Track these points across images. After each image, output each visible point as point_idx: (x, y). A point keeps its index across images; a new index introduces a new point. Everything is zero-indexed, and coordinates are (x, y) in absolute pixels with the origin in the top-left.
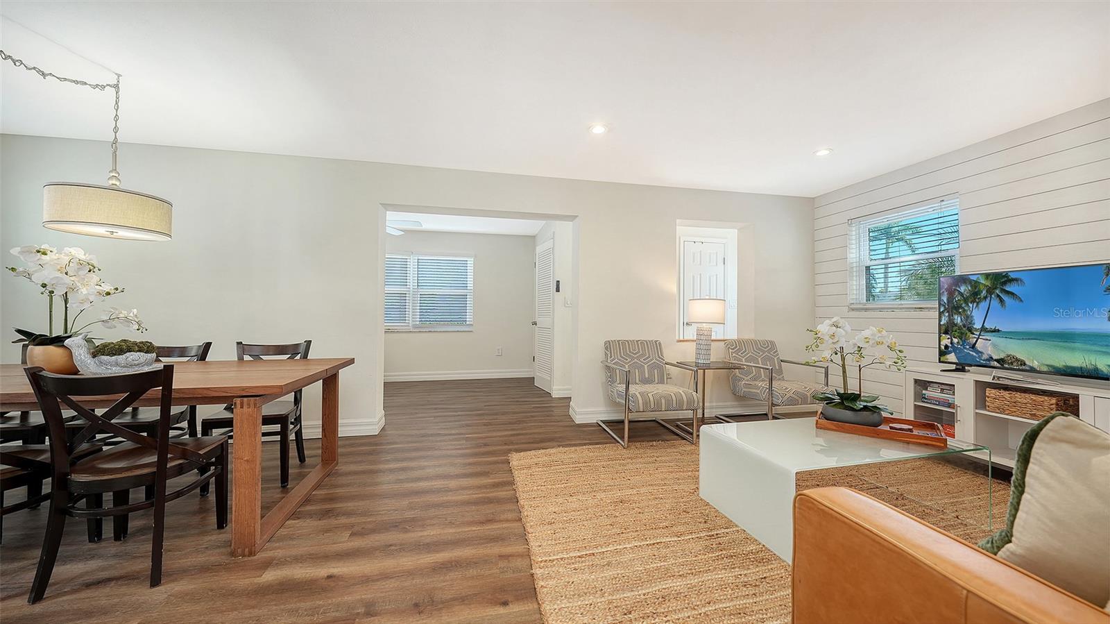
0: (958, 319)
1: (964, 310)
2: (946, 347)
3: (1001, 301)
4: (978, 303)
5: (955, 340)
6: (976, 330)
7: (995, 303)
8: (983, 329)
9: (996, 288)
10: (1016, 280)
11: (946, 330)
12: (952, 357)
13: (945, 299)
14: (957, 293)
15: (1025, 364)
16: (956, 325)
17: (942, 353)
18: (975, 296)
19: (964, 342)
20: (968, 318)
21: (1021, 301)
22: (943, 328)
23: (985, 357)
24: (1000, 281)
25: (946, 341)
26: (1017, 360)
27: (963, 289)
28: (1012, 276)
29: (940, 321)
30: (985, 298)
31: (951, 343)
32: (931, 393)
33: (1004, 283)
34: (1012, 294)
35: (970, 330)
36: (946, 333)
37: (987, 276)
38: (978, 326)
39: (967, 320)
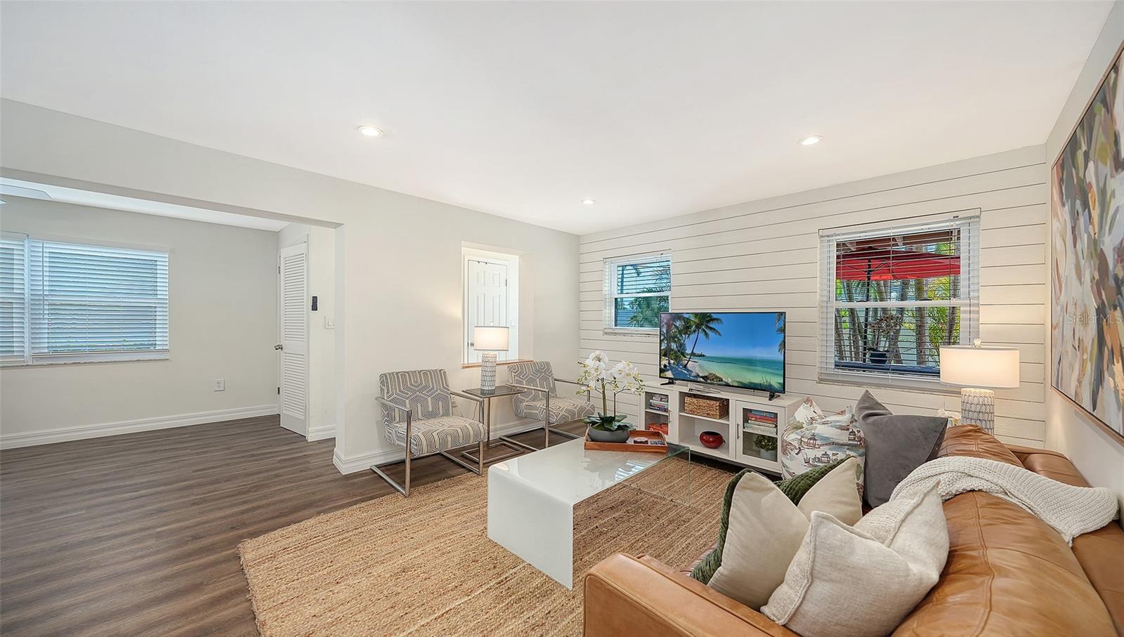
0: (674, 346)
1: (679, 340)
2: (665, 366)
3: (706, 334)
4: (689, 335)
5: (672, 362)
6: (687, 354)
7: (702, 335)
8: (693, 354)
9: (702, 324)
10: (717, 319)
11: (665, 353)
12: (669, 374)
13: (664, 330)
14: (673, 326)
15: (722, 380)
16: (673, 350)
17: (662, 371)
18: (687, 329)
19: (678, 363)
20: (682, 346)
21: (720, 334)
22: (663, 352)
23: (694, 374)
24: (705, 320)
25: (665, 362)
26: (717, 377)
27: (678, 323)
28: (714, 316)
29: (660, 347)
30: (695, 331)
31: (669, 363)
32: (655, 401)
33: (708, 321)
34: (714, 329)
35: (683, 354)
36: (665, 355)
37: (696, 315)
38: (689, 351)
39: (680, 347)
